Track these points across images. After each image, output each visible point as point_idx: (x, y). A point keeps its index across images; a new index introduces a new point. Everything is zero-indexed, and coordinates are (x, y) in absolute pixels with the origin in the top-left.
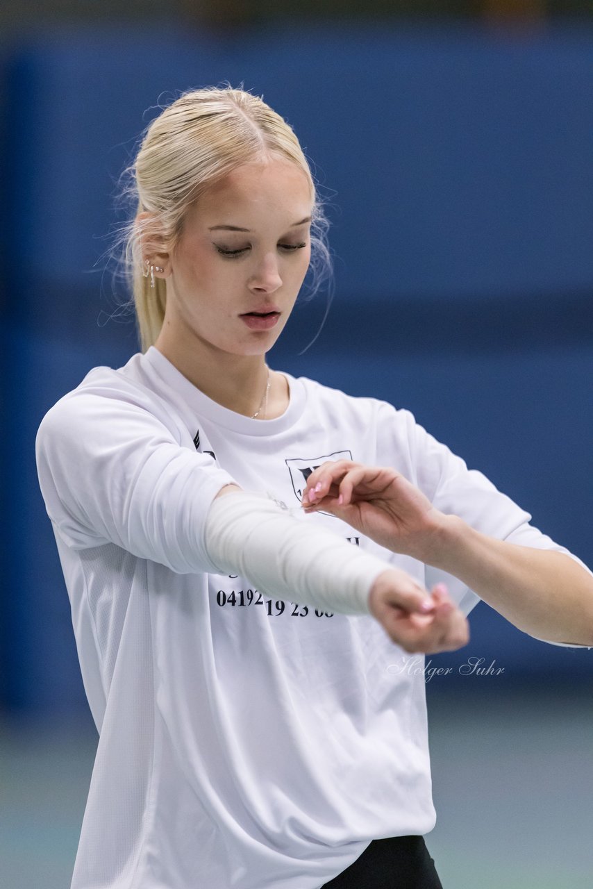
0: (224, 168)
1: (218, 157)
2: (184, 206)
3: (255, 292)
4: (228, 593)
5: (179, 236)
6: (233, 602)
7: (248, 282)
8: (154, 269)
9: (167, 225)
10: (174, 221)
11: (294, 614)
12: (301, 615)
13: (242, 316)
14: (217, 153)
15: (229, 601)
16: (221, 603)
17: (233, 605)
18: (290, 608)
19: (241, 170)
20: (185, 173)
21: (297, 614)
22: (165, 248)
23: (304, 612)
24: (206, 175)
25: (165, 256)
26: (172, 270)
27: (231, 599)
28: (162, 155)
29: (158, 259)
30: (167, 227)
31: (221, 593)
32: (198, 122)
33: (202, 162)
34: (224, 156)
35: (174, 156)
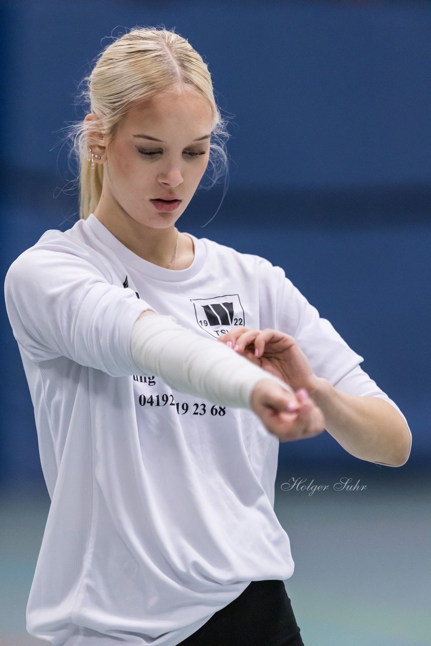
0: (149, 93)
1: (145, 84)
2: (118, 116)
3: (163, 185)
4: (148, 396)
5: (113, 136)
6: (151, 403)
7: (158, 177)
8: (94, 156)
9: (106, 127)
10: (110, 125)
11: (195, 413)
12: (200, 414)
13: (152, 200)
14: (145, 81)
15: (148, 402)
16: (142, 404)
17: (152, 405)
18: (192, 409)
19: (160, 96)
20: (121, 92)
21: (197, 414)
22: (103, 142)
23: (202, 412)
24: (135, 96)
25: (103, 148)
26: (107, 159)
27: (150, 401)
28: (107, 75)
29: (97, 149)
30: (106, 128)
31: (143, 396)
32: (136, 55)
33: (134, 86)
34: (150, 84)
35: (115, 78)
